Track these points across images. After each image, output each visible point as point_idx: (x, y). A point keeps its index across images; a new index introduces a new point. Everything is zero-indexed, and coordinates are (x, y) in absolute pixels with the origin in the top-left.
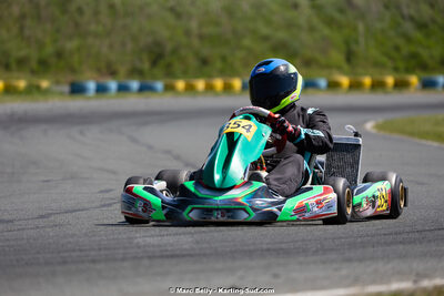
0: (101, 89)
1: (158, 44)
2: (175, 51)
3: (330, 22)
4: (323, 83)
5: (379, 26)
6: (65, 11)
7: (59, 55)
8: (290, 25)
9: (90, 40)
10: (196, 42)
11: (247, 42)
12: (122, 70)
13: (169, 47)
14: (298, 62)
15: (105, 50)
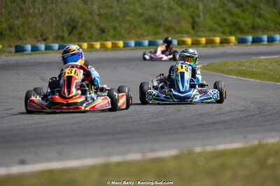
2: (83, 25)
4: (175, 42)
5: (212, 5)
7: (11, 28)
8: (156, 7)
9: (30, 19)
12: (51, 37)
14: (161, 30)
15: (39, 25)
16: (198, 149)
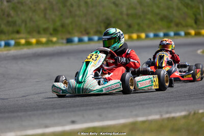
0: (81, 41)
1: (108, 19)
2: (116, 22)
3: (187, 5)
4: (182, 33)
6: (65, 6)
7: (63, 26)
8: (168, 8)
9: (77, 19)
10: (125, 17)
11: (149, 16)
12: (92, 32)
13: (113, 20)
14: (172, 25)
15: (84, 23)
16: (201, 111)
